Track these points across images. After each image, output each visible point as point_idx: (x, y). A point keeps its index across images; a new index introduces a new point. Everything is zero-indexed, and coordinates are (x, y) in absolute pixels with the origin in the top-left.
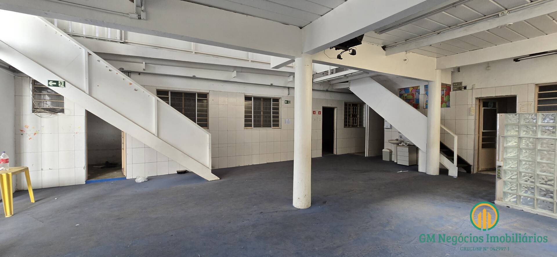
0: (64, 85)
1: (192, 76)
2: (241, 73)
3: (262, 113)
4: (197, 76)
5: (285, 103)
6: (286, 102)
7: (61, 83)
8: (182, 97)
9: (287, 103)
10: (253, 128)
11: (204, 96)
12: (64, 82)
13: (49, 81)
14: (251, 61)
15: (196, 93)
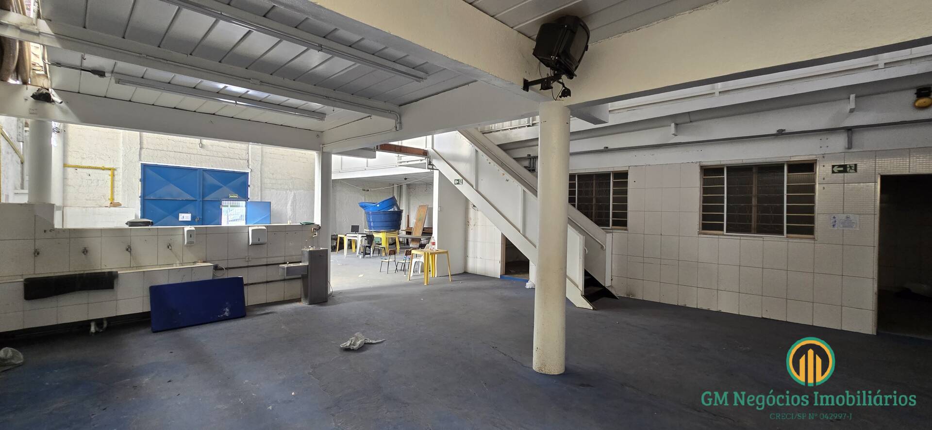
1: (602, 148)
2: (691, 124)
3: (754, 201)
4: (611, 147)
5: (833, 172)
6: (836, 169)
8: (593, 181)
9: (840, 172)
10: (725, 233)
11: (622, 176)
14: (720, 92)
15: (610, 173)
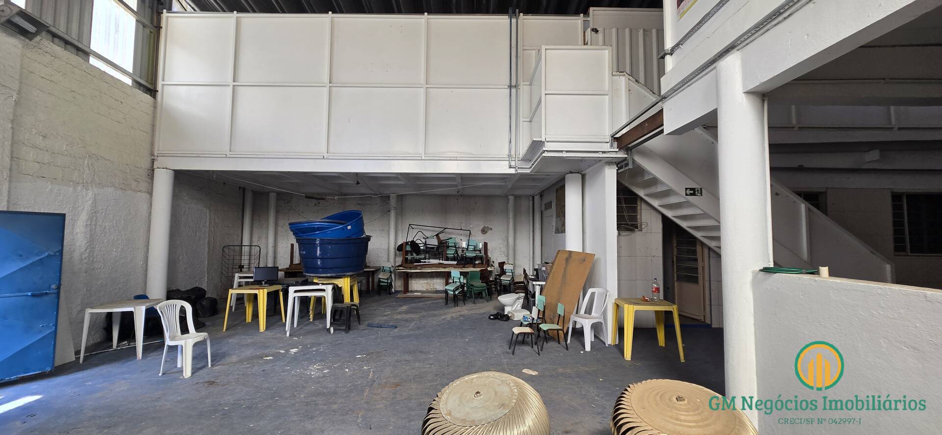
0: (701, 193)
7: (698, 190)
12: (701, 189)
13: (686, 189)
